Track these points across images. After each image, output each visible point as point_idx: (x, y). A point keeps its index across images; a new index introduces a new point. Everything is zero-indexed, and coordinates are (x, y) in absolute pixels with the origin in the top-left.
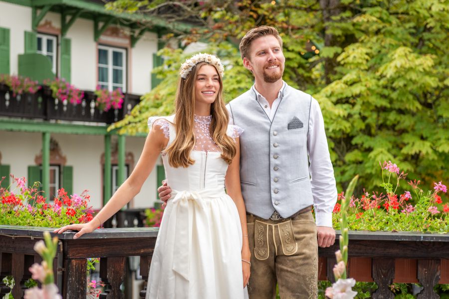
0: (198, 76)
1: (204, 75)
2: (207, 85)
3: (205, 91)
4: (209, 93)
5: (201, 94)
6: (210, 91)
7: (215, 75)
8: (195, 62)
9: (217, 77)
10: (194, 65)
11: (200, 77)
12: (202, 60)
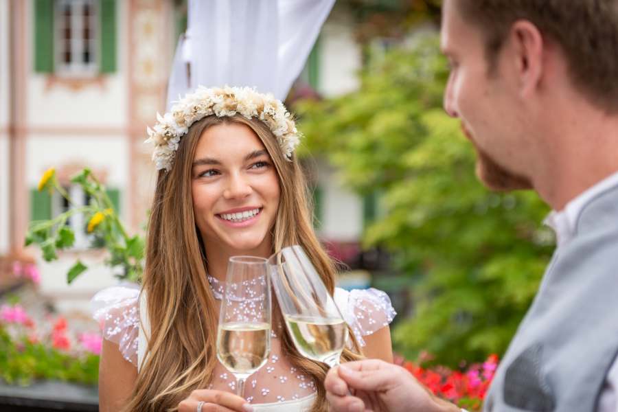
0: (194, 165)
1: (214, 162)
2: (227, 194)
3: (226, 213)
4: (239, 216)
5: (214, 223)
6: (242, 211)
7: (254, 155)
8: (183, 122)
9: (263, 158)
10: (181, 130)
11: (201, 168)
12: (203, 112)
